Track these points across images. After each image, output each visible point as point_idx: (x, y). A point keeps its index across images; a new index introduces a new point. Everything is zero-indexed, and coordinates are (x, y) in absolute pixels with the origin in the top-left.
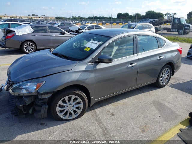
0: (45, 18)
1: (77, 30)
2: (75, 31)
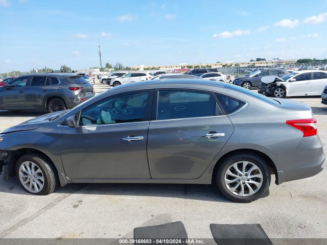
0: (276, 63)
1: (274, 82)
2: (269, 84)
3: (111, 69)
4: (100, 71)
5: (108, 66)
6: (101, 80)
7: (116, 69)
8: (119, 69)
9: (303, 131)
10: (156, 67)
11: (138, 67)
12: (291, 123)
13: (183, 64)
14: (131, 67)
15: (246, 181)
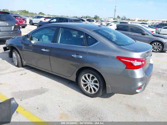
3: (119, 19)
4: (113, 20)
5: (118, 17)
6: (107, 24)
7: (122, 19)
8: (124, 19)
9: (126, 65)
10: (146, 20)
11: (135, 19)
12: (119, 58)
13: (163, 20)
14: (130, 19)
15: (91, 85)
